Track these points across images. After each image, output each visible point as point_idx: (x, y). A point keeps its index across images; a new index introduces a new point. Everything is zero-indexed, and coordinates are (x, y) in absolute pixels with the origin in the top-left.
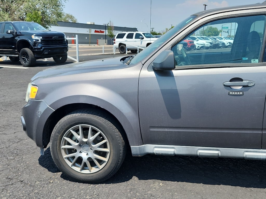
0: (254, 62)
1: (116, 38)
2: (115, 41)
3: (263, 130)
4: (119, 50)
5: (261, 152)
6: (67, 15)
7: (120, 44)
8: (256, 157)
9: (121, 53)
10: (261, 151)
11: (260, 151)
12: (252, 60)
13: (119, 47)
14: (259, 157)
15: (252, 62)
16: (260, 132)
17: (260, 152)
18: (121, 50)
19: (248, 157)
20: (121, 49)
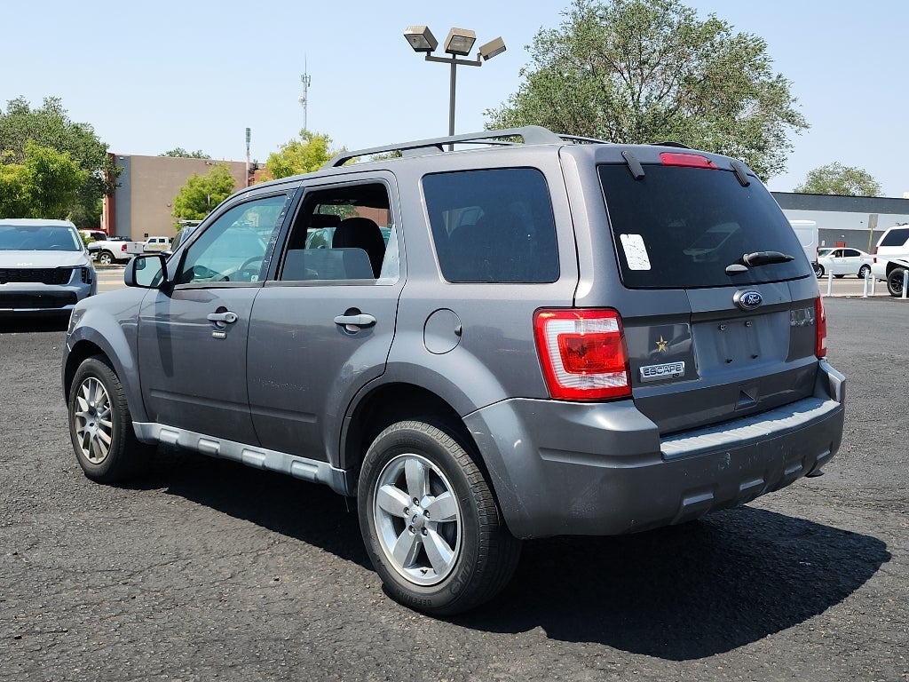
1: (882, 245)
2: (876, 253)
3: (252, 407)
4: (888, 285)
6: (848, 171)
7: (891, 266)
8: (252, 462)
9: (893, 295)
13: (887, 275)
14: (255, 463)
15: (252, 280)
16: (246, 410)
18: (894, 286)
19: (244, 459)
20: (893, 282)
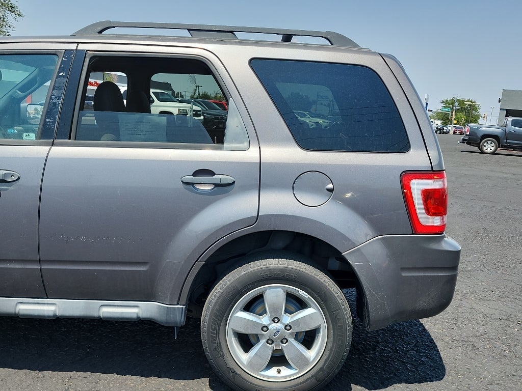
0: (27, 138)
3: (41, 262)
5: (48, 304)
8: (36, 313)
10: (46, 302)
11: (44, 302)
12: (24, 134)
14: (41, 313)
15: (24, 137)
16: (37, 267)
17: (44, 304)
19: (22, 312)
